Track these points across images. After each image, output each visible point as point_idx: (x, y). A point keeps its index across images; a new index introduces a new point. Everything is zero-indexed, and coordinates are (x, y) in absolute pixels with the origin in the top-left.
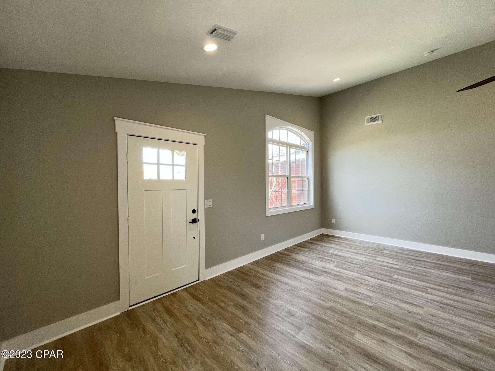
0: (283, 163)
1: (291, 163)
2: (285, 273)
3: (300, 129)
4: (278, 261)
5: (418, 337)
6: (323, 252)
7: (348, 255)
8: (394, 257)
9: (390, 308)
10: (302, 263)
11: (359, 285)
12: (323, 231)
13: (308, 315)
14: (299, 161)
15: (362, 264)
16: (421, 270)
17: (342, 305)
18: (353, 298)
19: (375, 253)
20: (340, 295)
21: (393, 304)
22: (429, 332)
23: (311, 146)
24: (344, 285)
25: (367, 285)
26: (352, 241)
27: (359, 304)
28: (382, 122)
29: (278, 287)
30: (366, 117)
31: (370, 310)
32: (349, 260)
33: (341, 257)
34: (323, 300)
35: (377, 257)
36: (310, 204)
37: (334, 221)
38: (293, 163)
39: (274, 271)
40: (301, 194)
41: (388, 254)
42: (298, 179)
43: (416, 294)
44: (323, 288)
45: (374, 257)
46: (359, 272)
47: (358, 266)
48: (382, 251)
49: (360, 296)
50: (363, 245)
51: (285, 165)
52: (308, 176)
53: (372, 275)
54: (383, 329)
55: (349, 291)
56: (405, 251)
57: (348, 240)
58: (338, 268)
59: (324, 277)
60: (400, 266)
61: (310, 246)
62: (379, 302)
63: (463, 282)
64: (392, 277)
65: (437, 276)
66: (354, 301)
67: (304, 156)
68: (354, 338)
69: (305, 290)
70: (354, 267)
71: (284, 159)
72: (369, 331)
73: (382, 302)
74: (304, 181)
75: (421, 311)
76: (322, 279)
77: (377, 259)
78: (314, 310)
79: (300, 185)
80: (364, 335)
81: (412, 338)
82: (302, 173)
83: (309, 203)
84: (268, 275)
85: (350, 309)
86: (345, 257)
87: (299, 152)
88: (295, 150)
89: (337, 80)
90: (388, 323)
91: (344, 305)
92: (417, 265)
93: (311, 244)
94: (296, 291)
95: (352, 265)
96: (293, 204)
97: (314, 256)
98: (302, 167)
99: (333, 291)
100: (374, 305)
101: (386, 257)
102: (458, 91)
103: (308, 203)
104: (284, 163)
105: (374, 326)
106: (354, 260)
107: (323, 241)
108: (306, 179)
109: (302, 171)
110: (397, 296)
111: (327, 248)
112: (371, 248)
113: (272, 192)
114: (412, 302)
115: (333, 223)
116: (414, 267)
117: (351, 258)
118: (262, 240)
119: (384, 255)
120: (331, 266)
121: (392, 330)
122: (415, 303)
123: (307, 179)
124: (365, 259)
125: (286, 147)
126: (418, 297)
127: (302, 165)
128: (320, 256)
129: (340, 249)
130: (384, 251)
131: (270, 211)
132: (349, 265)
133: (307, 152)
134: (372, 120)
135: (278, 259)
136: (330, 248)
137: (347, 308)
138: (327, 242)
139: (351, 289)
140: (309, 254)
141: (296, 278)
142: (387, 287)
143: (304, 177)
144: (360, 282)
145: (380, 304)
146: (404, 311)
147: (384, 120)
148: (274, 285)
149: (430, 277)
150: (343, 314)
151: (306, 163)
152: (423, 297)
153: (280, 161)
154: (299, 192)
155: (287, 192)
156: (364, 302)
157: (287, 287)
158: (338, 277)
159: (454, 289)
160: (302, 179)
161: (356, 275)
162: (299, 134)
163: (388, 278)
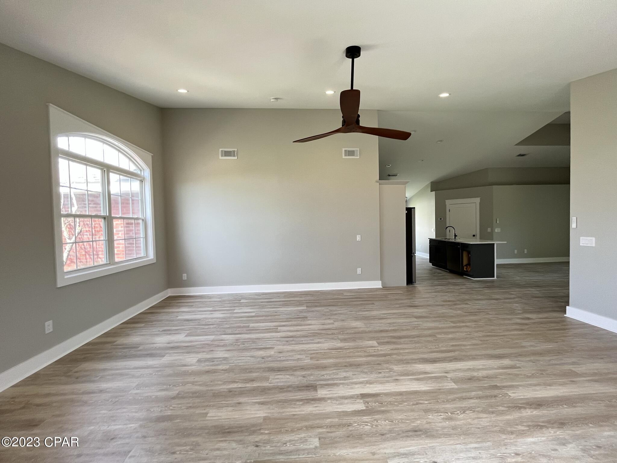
0: (96, 196)
1: (112, 196)
2: (101, 374)
3: (127, 145)
4: (86, 360)
5: (270, 380)
6: (169, 321)
7: (204, 316)
8: (251, 304)
9: (246, 362)
10: (135, 347)
11: (214, 349)
12: (170, 292)
13: (141, 423)
14: (127, 194)
15: (218, 323)
16: (272, 311)
17: (193, 383)
18: (207, 368)
19: (233, 306)
20: (192, 372)
21: (248, 356)
22: (278, 370)
23: (147, 173)
24: (197, 356)
25: (223, 346)
26: (208, 297)
27: (214, 372)
28: (236, 158)
29: (85, 403)
30: (221, 150)
31: (226, 374)
32: (204, 323)
33: (193, 321)
34: (166, 390)
35: (234, 310)
36: (148, 258)
37: (185, 277)
38: (117, 197)
39: (78, 379)
40: (133, 244)
41: (246, 302)
42: (126, 221)
43: (268, 337)
44: (169, 371)
45: (231, 310)
46: (216, 333)
47: (214, 326)
48: (240, 301)
49: (215, 363)
50: (220, 299)
51: (99, 199)
52: (145, 216)
53: (229, 331)
54: (239, 389)
55: (202, 361)
56: (260, 296)
57: (203, 297)
58: (189, 337)
59: (169, 356)
60: (256, 313)
61: (149, 319)
62: (236, 360)
63: (301, 312)
64: (248, 327)
65: (283, 313)
66: (208, 372)
67: (135, 186)
68: (207, 418)
69: (138, 387)
70: (210, 328)
71: (97, 188)
72: (224, 401)
73: (238, 359)
74: (138, 224)
75: (272, 352)
76: (166, 360)
77: (235, 311)
78: (152, 410)
79: (131, 231)
80: (220, 407)
81: (265, 384)
82: (133, 213)
83: (147, 256)
84: (62, 392)
85: (205, 384)
86: (199, 320)
87: (128, 180)
88: (118, 176)
89: (182, 91)
90: (244, 380)
91: (196, 382)
92: (270, 307)
93: (150, 315)
94: (121, 396)
95: (207, 327)
96: (117, 260)
97: (155, 331)
98: (133, 204)
99: (181, 371)
100: (230, 366)
101: (243, 306)
102: (293, 142)
103: (145, 255)
104: (98, 195)
105: (230, 391)
106: (210, 320)
107: (169, 306)
108: (140, 221)
109: (133, 210)
110: (254, 346)
111: (175, 314)
112: (229, 301)
113: (73, 243)
114: (265, 346)
115: (184, 279)
116: (267, 310)
117: (206, 318)
118: (47, 332)
119: (241, 305)
120: (181, 337)
121: (248, 385)
122: (268, 346)
123: (142, 221)
124: (222, 316)
125: (102, 169)
126: (270, 339)
127: (133, 200)
128: (165, 328)
129: (194, 311)
130: (242, 301)
131: (66, 277)
132: (203, 329)
133: (141, 182)
134: (227, 154)
135: (86, 355)
136: (180, 313)
137: (200, 385)
138: (177, 306)
139: (206, 357)
140: (147, 329)
141: (122, 375)
142: (244, 339)
143: (137, 219)
144: (216, 345)
145: (235, 362)
146: (259, 359)
147: (238, 157)
148: (76, 404)
149: (279, 315)
150: (194, 395)
151: (140, 198)
152: (274, 338)
153: (87, 191)
154: (129, 241)
155: (105, 241)
156: (220, 367)
157: (104, 396)
158: (189, 349)
159: (295, 321)
160: (133, 221)
161: (212, 337)
162: (127, 153)
163: (245, 329)
